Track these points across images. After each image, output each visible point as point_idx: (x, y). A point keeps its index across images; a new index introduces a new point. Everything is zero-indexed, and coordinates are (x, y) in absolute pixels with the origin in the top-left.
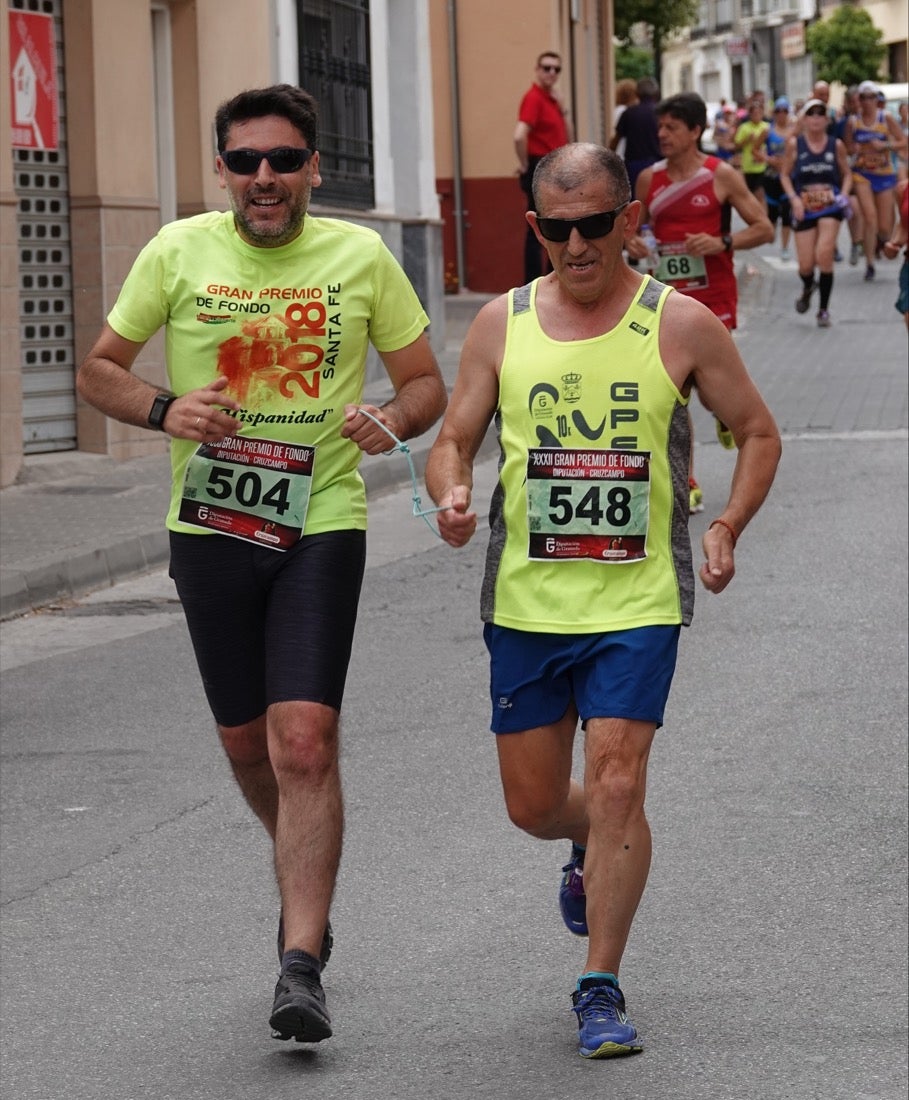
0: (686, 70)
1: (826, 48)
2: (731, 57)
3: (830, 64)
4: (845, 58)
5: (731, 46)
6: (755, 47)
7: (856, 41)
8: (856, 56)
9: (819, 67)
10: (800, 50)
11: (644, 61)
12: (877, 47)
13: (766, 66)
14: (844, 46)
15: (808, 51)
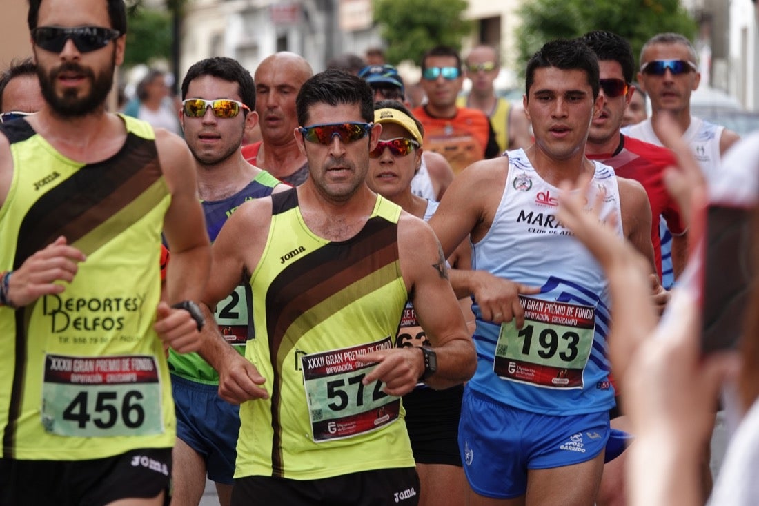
0: (217, 40)
1: (396, 19)
2: (278, 24)
3: (401, 39)
4: (420, 34)
5: (278, 11)
6: (306, 15)
7: (436, 12)
8: (434, 30)
9: (389, 41)
10: (364, 20)
11: (160, 25)
12: (461, 22)
13: (321, 38)
14: (419, 17)
15: (375, 23)
